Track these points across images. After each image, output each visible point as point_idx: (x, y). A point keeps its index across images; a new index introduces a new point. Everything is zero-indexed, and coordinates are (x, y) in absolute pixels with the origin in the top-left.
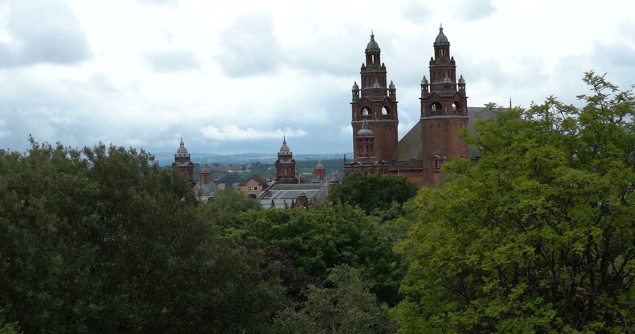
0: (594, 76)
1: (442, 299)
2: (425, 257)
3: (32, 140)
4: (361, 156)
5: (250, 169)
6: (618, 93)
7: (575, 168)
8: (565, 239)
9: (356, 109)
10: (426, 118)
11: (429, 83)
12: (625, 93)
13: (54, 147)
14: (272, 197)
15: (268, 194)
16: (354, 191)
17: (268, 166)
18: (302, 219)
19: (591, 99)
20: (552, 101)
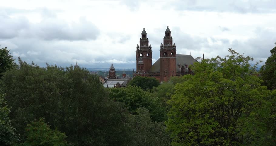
0: (232, 50)
1: (181, 118)
2: (177, 105)
3: (47, 64)
4: (139, 70)
5: (98, 73)
6: (239, 55)
7: (225, 78)
8: (222, 101)
9: (138, 54)
10: (162, 57)
11: (163, 45)
12: (241, 55)
13: (54, 66)
14: (107, 83)
15: (106, 82)
16: (137, 82)
17: (104, 72)
18: (123, 92)
19: (230, 57)
20: (218, 57)
